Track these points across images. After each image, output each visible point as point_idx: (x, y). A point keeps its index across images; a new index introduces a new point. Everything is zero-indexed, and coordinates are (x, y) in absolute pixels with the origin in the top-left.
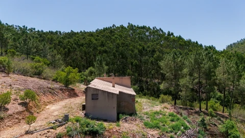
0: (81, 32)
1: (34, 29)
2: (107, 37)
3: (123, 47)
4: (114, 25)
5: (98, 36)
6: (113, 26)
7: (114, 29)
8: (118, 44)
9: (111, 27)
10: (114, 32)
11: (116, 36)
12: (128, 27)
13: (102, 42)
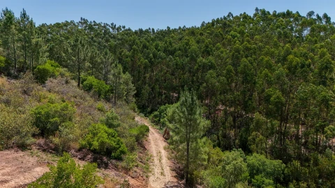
0: (180, 28)
1: (124, 27)
2: (216, 36)
3: (246, 57)
4: (230, 14)
5: (201, 34)
6: (228, 16)
7: (230, 21)
8: (238, 51)
9: (225, 18)
10: (229, 26)
11: (232, 32)
12: (255, 15)
13: (207, 47)
